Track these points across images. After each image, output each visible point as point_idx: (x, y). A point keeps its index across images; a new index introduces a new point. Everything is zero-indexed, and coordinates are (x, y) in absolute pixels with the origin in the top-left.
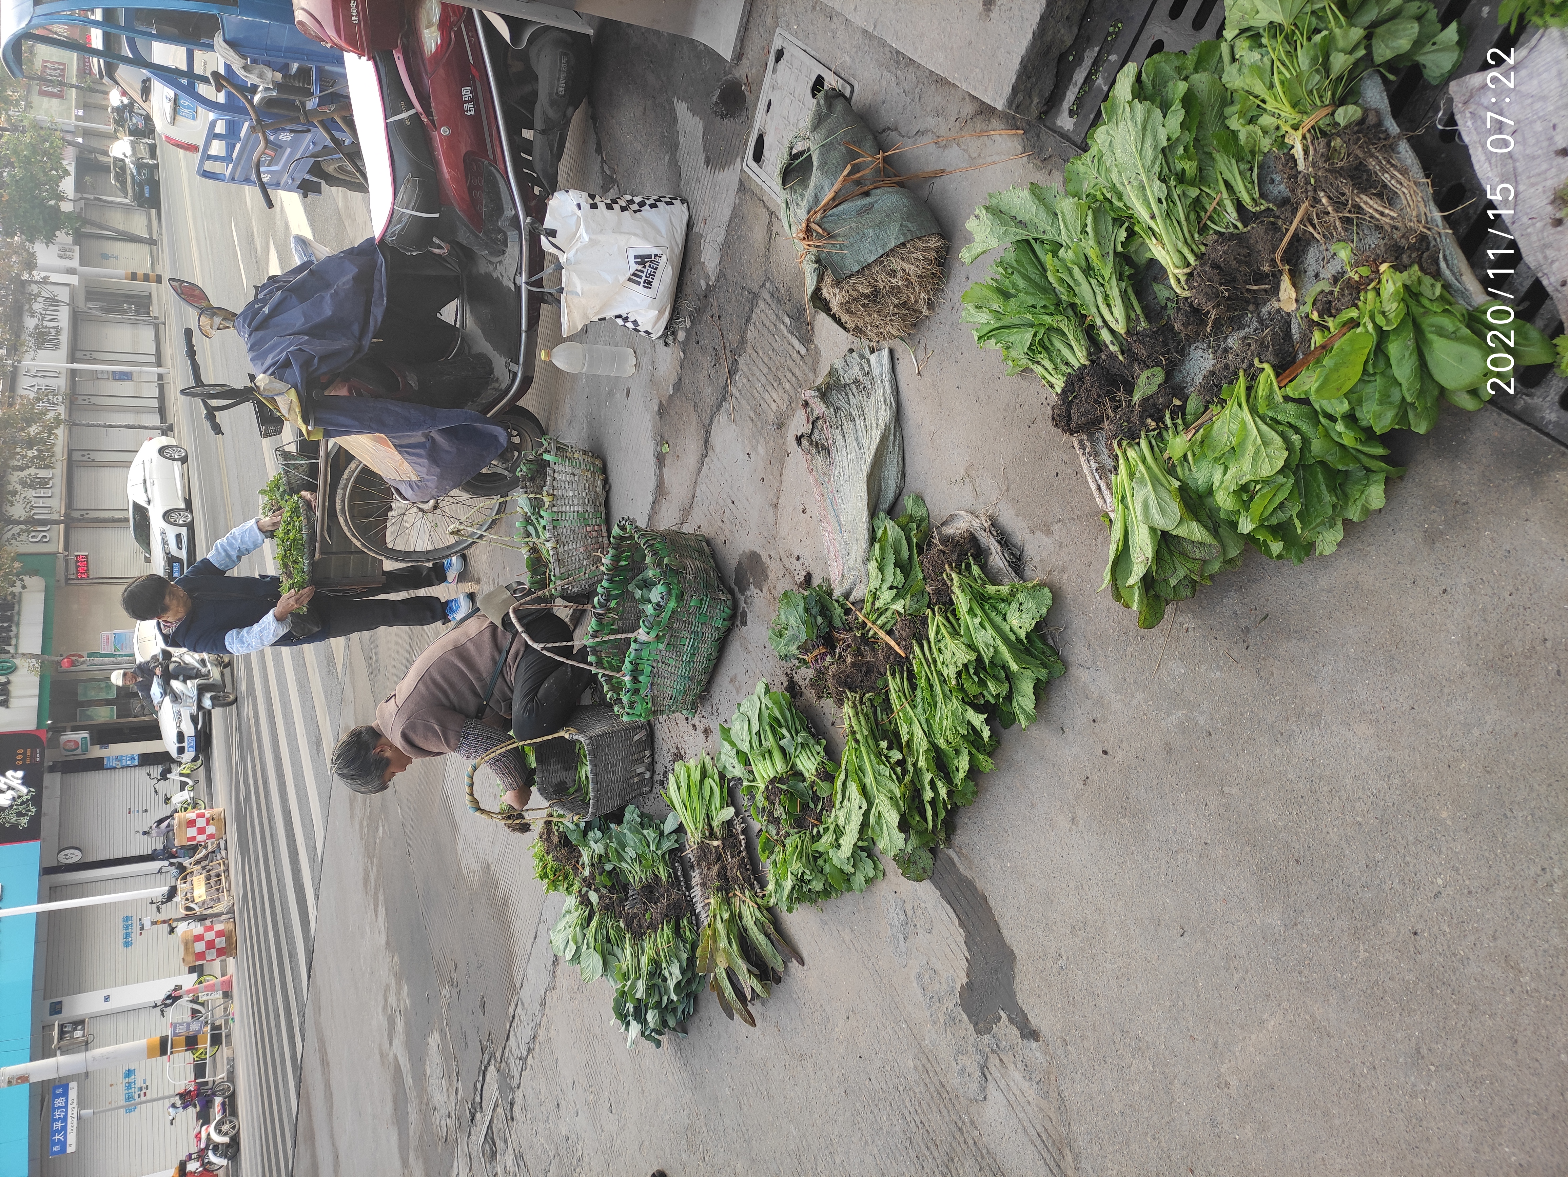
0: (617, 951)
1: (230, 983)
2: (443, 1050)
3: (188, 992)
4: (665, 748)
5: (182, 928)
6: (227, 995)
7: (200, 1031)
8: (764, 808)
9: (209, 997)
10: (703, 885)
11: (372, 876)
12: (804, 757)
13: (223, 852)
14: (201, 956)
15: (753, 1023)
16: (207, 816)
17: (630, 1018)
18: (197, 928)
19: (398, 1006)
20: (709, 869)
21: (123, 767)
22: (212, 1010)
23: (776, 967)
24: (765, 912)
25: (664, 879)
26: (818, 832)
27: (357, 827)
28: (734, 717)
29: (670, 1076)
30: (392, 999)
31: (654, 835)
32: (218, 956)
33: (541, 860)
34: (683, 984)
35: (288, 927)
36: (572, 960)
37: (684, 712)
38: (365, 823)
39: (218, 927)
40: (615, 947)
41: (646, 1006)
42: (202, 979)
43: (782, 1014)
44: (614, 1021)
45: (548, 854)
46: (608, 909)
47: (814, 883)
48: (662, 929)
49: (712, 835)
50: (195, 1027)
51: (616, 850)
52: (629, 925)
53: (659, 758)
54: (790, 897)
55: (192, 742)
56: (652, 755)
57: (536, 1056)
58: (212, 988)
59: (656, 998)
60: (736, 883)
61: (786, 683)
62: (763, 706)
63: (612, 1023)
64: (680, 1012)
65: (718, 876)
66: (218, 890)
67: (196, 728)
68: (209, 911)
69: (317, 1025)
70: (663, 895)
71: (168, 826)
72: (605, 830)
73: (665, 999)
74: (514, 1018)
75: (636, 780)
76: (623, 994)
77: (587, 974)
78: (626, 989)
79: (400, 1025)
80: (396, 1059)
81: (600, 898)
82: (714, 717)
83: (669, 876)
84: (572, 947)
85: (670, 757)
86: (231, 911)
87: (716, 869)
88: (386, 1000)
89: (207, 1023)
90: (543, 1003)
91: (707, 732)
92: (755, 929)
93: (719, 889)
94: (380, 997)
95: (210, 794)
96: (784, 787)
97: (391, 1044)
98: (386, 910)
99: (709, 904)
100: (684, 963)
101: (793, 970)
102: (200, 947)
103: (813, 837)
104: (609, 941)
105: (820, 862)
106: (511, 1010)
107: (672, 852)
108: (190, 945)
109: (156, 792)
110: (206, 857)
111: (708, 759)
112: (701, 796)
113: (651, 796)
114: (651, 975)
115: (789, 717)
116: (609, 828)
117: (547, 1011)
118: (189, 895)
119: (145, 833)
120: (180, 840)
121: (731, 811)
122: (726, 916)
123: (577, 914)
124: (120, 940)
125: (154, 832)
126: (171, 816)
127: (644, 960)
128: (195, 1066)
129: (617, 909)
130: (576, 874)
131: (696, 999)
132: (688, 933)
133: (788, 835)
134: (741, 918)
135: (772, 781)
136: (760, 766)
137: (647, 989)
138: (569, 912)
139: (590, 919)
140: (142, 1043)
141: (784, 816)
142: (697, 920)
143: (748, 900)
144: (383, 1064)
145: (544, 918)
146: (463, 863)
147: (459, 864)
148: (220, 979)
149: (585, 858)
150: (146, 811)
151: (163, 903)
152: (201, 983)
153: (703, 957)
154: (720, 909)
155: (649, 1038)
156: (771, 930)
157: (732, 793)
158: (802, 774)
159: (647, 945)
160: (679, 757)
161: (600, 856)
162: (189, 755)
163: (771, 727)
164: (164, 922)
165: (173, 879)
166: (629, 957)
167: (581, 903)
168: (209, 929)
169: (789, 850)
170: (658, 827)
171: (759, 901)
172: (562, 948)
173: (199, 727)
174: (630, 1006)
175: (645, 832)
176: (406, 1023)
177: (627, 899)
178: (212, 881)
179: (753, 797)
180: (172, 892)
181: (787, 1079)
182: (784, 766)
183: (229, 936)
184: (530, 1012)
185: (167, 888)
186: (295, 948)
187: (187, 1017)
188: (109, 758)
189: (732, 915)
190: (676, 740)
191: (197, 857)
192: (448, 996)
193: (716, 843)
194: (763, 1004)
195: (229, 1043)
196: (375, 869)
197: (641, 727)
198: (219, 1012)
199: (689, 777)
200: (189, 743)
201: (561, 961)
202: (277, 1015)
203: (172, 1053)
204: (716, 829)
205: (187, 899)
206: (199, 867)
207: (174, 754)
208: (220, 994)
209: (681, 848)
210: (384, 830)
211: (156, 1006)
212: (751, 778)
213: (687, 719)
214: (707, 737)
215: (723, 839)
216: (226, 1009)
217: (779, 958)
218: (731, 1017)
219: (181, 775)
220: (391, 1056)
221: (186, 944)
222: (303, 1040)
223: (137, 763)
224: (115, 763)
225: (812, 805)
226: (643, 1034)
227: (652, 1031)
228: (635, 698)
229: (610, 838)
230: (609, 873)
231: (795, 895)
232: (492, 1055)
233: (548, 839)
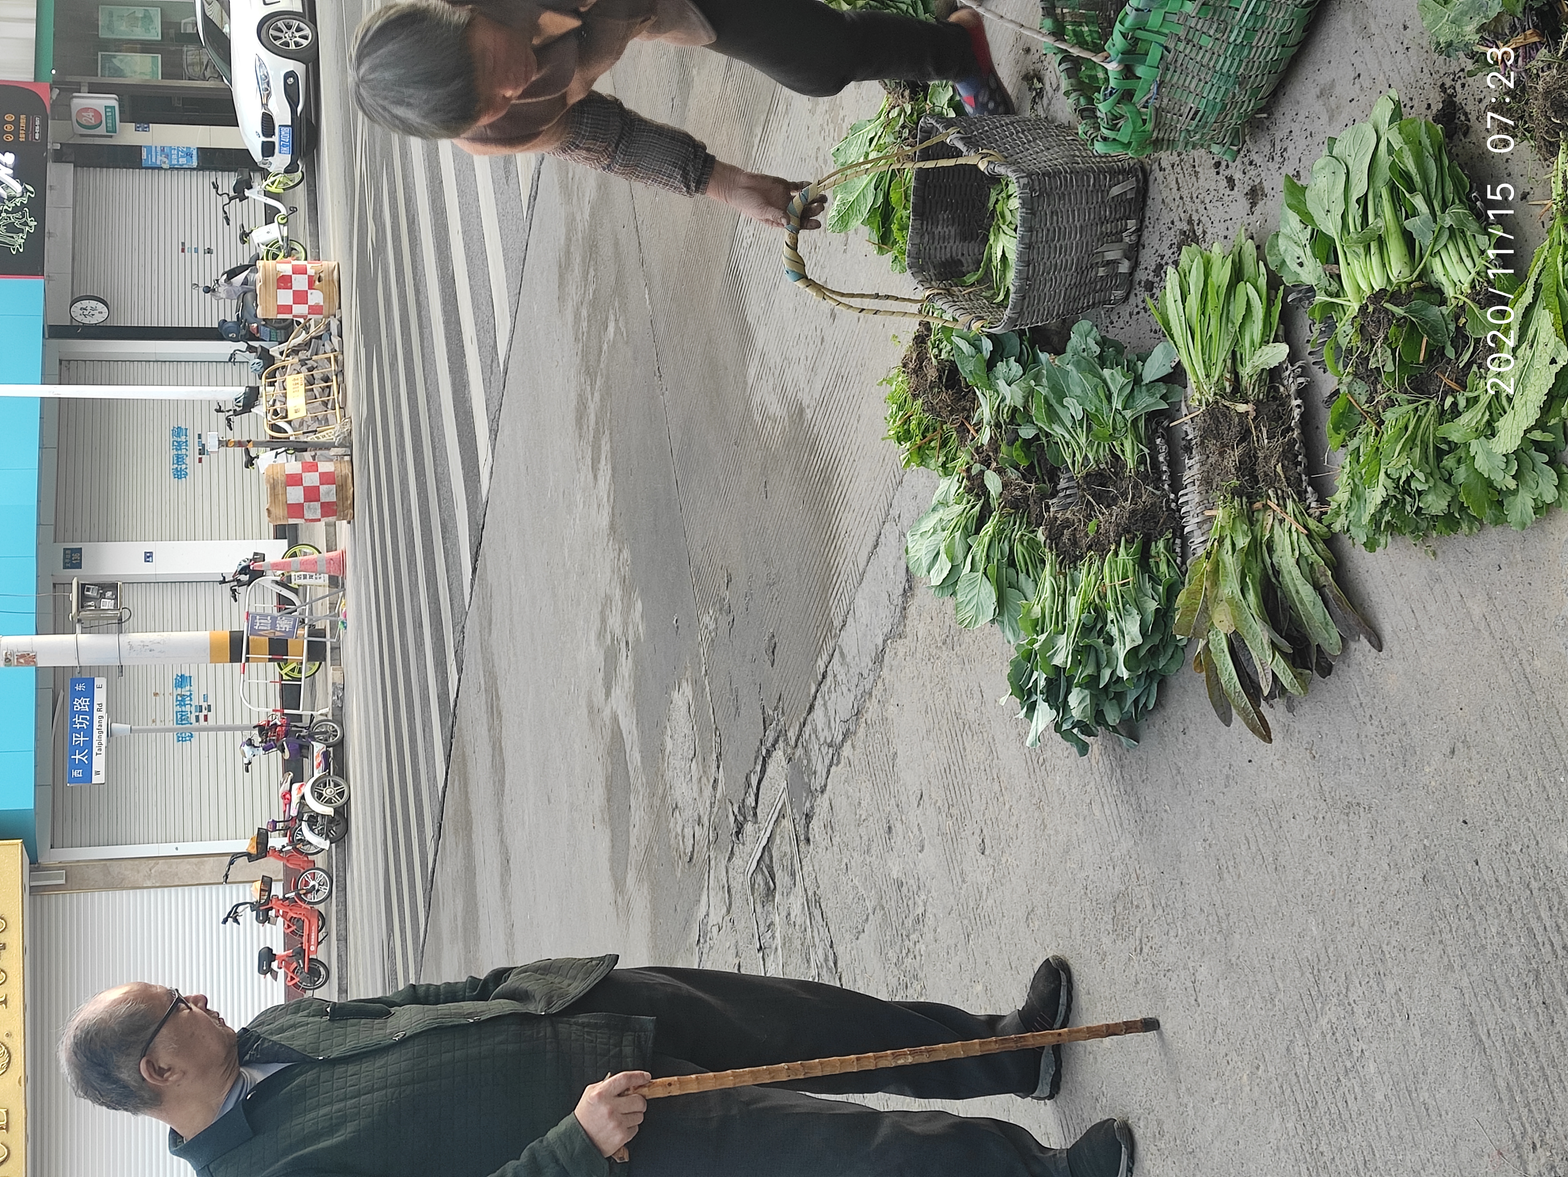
0: (1027, 584)
1: (341, 563)
2: (696, 714)
3: (275, 566)
4: (1166, 219)
5: (266, 459)
6: (335, 582)
7: (291, 633)
8: (1350, 351)
9: (307, 581)
10: (1207, 482)
11: (592, 408)
12: (1450, 257)
13: (335, 340)
14: (296, 510)
15: (1266, 736)
16: (311, 272)
17: (1039, 698)
18: (292, 465)
19: (625, 634)
20: (1221, 454)
21: (172, 168)
22: (311, 603)
23: (1325, 647)
24: (1321, 546)
25: (1130, 464)
26: (1455, 404)
27: (570, 317)
28: (1320, 162)
29: (1096, 808)
30: (615, 621)
31: (1121, 380)
32: (323, 516)
33: (900, 408)
34: (1142, 653)
35: (442, 480)
36: (941, 586)
37: (1215, 149)
38: (584, 313)
39: (326, 467)
40: (1022, 576)
41: (1070, 680)
42: (296, 549)
43: (1325, 729)
44: (1006, 699)
45: (915, 397)
46: (1017, 508)
47: (1430, 498)
48: (1116, 554)
49: (1237, 391)
50: (284, 624)
51: (1046, 399)
52: (1054, 537)
53: (1151, 239)
54: (1375, 520)
55: (287, 134)
56: (1139, 231)
57: (859, 744)
58: (311, 568)
59: (1090, 670)
60: (1271, 485)
61: (1437, 106)
62: (1383, 146)
63: (1003, 701)
64: (1130, 701)
65: (1238, 469)
66: (325, 404)
67: (293, 111)
68: (311, 438)
69: (485, 648)
70: (1124, 495)
71: (245, 282)
72: (1028, 363)
73: (1106, 674)
74: (824, 677)
75: (1101, 272)
76: (1029, 656)
77: (968, 613)
78: (1036, 646)
79: (625, 666)
80: (615, 719)
81: (1005, 486)
82: (1273, 166)
83: (1142, 460)
84: (944, 566)
85: (1172, 237)
86: (347, 442)
87: (1234, 456)
88: (604, 621)
89: (303, 622)
90: (879, 659)
91: (1255, 195)
92: (1296, 572)
93: (1237, 492)
94: (595, 612)
95: (315, 235)
96: (1399, 311)
97: (608, 694)
98: (614, 469)
99: (1211, 519)
100: (1150, 618)
101: (1358, 656)
102: (295, 495)
103: (1443, 412)
104: (1012, 563)
105: (1449, 462)
106: (821, 663)
107: (1153, 417)
108: (280, 490)
109: (227, 220)
110: (307, 345)
111: (1249, 247)
112: (1225, 315)
113: (1125, 310)
114: (1086, 630)
115: (1434, 174)
116: (1036, 360)
117: (885, 672)
118: (278, 406)
119: (207, 290)
120: (265, 309)
121: (1282, 350)
122: (1242, 542)
123: (959, 508)
124: (168, 466)
125: (222, 290)
126: (251, 266)
127: (1074, 603)
128: (282, 686)
129: (1035, 510)
130: (962, 441)
131: (1163, 684)
132: (1163, 567)
133: (1391, 403)
134: (1271, 550)
135: (1377, 296)
136: (1356, 265)
137: (1076, 652)
138: (944, 504)
139: (981, 522)
140: (203, 636)
141: (1389, 367)
142: (1184, 546)
143: (1290, 519)
144: (593, 724)
145: (894, 512)
146: (756, 399)
147: (747, 402)
148: (326, 555)
149: (985, 411)
150: (210, 251)
151: (236, 413)
152: (294, 555)
153: (1189, 610)
154: (1233, 529)
155: (1067, 735)
156: (1327, 578)
157: (1288, 317)
158: (1440, 292)
159: (1084, 577)
160: (1189, 237)
161: (1015, 410)
162: (280, 160)
163: (1393, 190)
164: (239, 444)
165: (252, 376)
166: (1047, 594)
167: (969, 491)
168: (311, 467)
169: (1389, 432)
170: (1131, 368)
171: (1312, 524)
172: (925, 564)
173: (299, 109)
174: (1040, 678)
175: (1106, 373)
176: (636, 663)
177: (1054, 495)
178: (317, 388)
179: (1330, 327)
180: (251, 399)
181: (1315, 841)
182: (1406, 271)
183: (342, 486)
184: (855, 671)
185: (242, 390)
186: (453, 517)
187: (270, 606)
188: (149, 148)
189: (1255, 544)
190: (1189, 206)
191: (293, 342)
192: (712, 626)
193: (1242, 408)
194: (1290, 708)
195: (337, 661)
196: (597, 395)
197: (1126, 173)
198: (322, 609)
199: (1207, 275)
200: (282, 137)
201: (920, 591)
202: (417, 625)
203: (247, 659)
204: (1246, 380)
205: (276, 413)
206: (296, 360)
207: (257, 155)
208: (324, 580)
209: (1171, 413)
210: (617, 327)
211: (224, 582)
212: (1335, 287)
213: (1218, 165)
214: (1253, 204)
215: (1258, 403)
216: (333, 606)
217: (1335, 632)
218: (1227, 720)
219: (267, 194)
220: (607, 713)
221: (273, 487)
222: (460, 671)
223: (195, 164)
224: (160, 160)
225: (1450, 353)
226: (1058, 727)
227: (1077, 724)
228: (1123, 109)
229: (1037, 378)
230: (1027, 443)
231: (1387, 518)
232: (781, 734)
233: (919, 371)
